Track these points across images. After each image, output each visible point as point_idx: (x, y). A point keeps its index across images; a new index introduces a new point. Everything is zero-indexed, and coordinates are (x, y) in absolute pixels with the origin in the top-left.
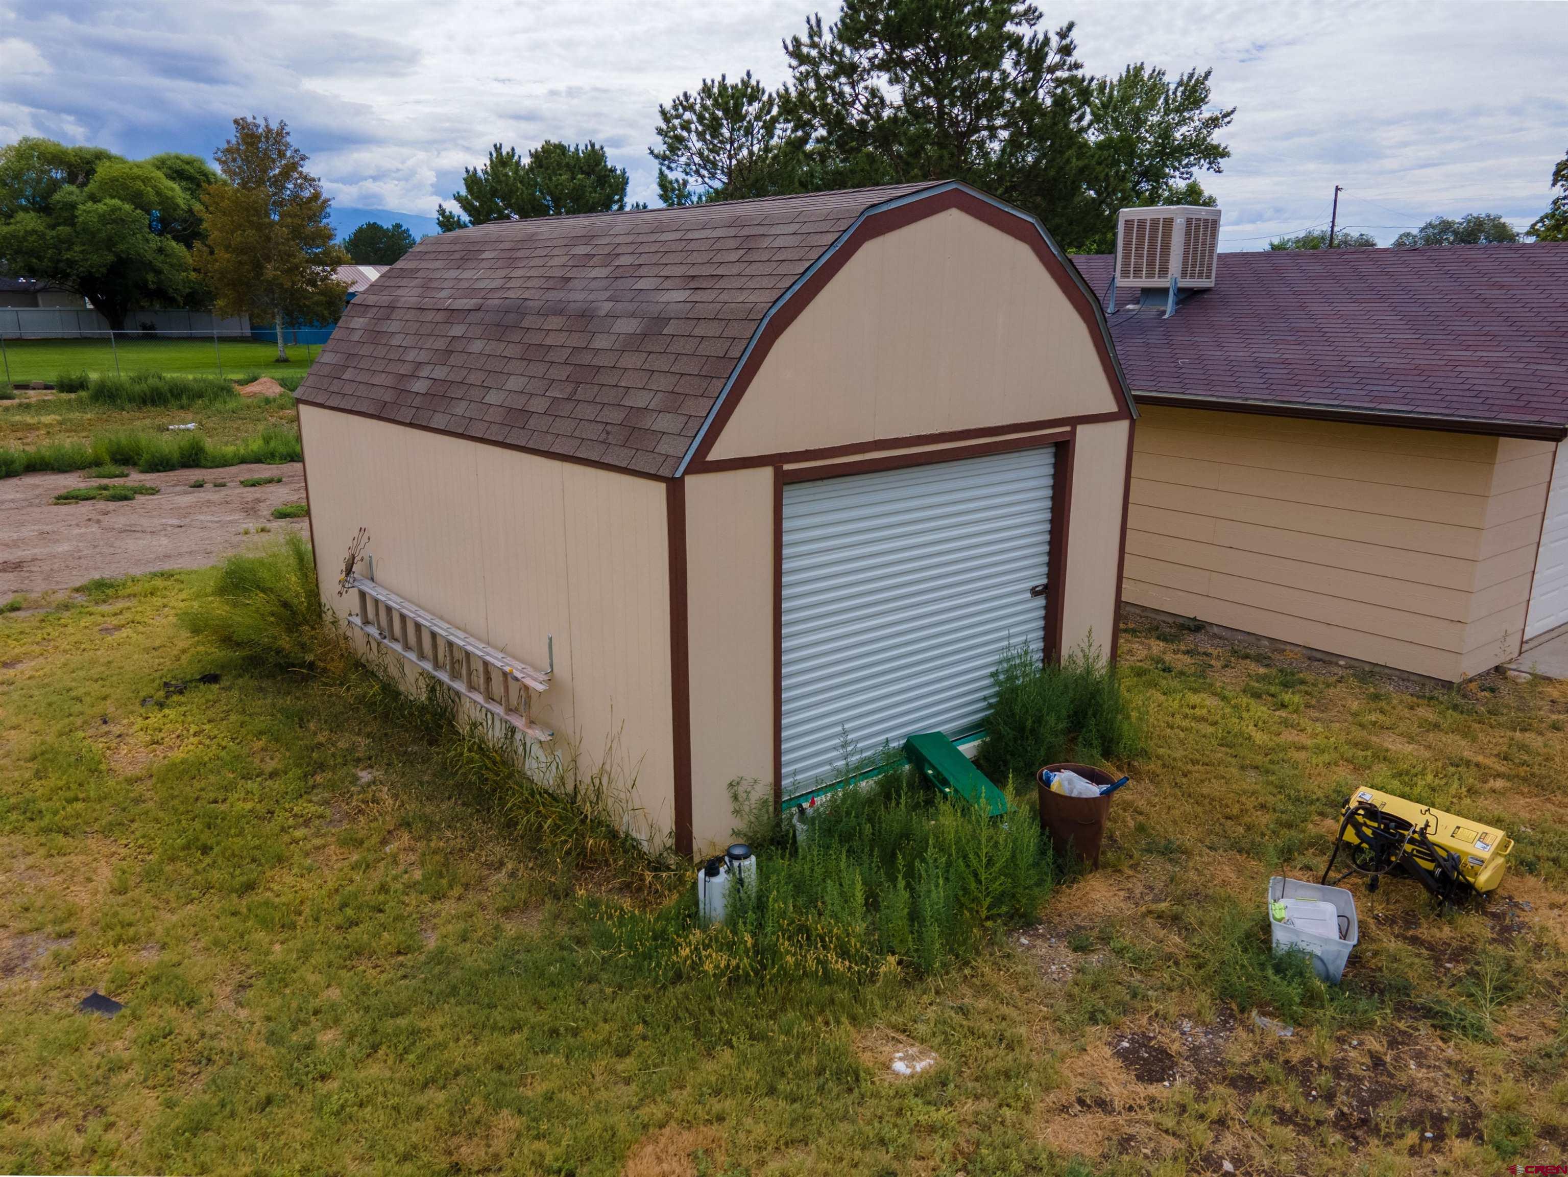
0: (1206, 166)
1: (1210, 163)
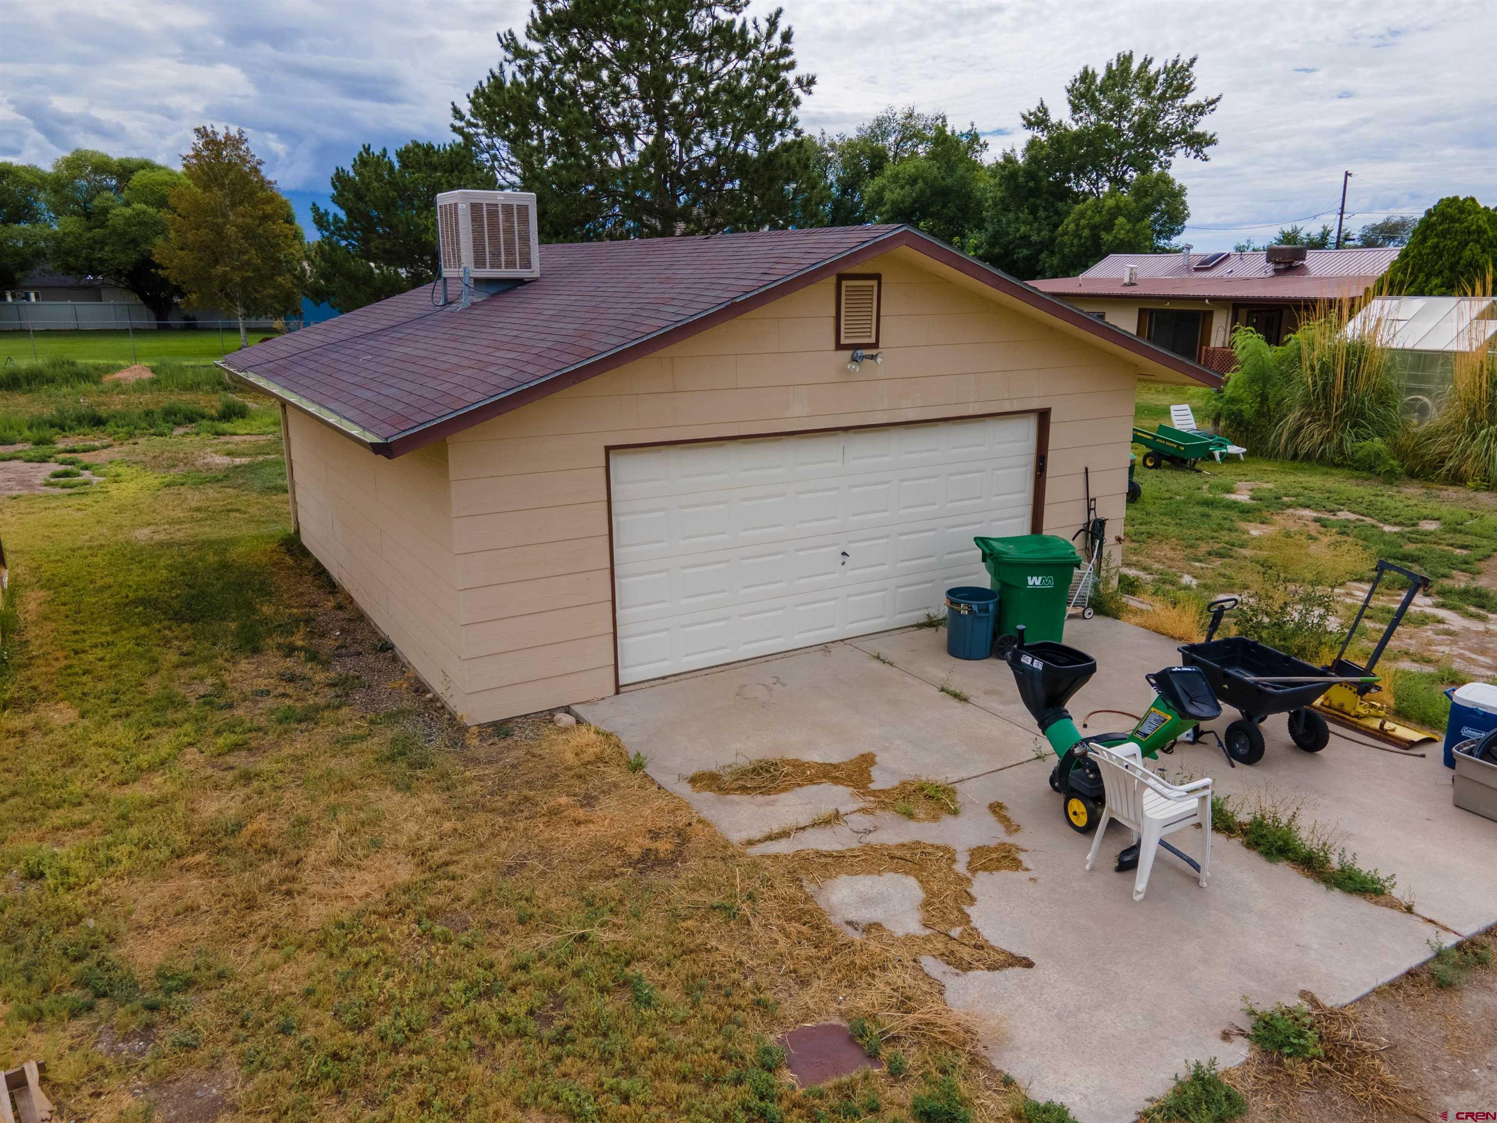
0: (1193, 154)
1: (1197, 151)
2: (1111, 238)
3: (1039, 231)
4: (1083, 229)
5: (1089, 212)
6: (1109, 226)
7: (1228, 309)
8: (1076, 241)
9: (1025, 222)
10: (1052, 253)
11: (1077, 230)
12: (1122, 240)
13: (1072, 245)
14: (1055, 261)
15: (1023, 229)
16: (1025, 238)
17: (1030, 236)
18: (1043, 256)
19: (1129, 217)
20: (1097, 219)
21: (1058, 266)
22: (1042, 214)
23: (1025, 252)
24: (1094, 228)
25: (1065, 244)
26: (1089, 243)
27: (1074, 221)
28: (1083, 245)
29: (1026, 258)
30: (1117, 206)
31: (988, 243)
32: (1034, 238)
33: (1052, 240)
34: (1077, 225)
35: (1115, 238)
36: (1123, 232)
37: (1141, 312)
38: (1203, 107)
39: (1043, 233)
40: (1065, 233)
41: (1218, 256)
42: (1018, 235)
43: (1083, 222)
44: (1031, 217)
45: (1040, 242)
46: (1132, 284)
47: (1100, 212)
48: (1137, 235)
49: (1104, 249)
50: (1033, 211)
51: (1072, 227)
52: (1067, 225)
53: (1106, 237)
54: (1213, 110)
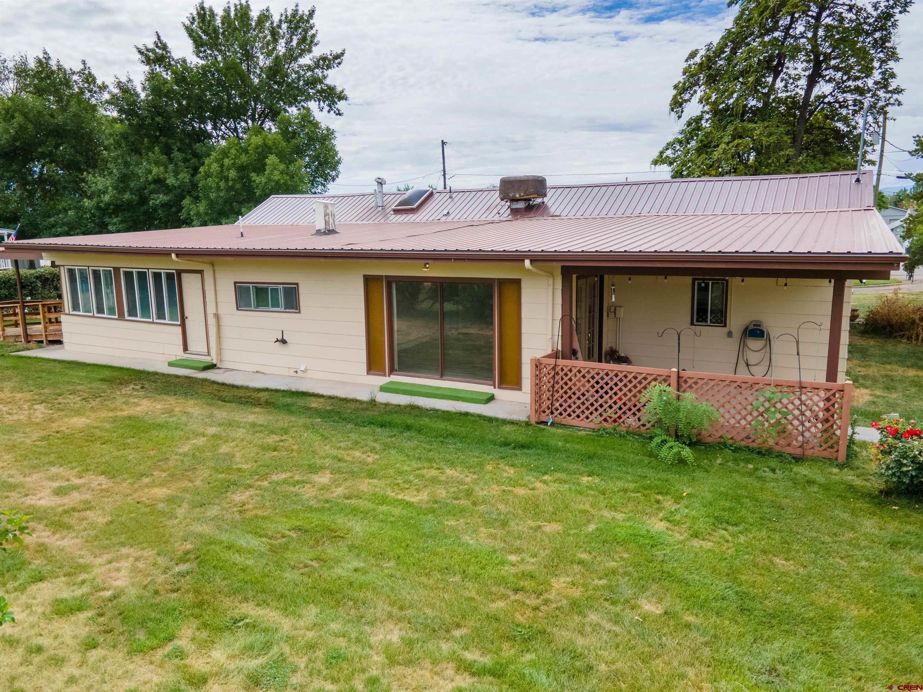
2: (264, 180)
3: (176, 173)
4: (229, 170)
5: (233, 151)
6: (260, 168)
7: (553, 275)
8: (222, 184)
9: (157, 163)
10: (197, 199)
11: (222, 171)
12: (277, 182)
13: (218, 188)
14: (202, 207)
15: (155, 170)
16: (159, 181)
17: (165, 179)
18: (186, 202)
19: (281, 156)
20: (244, 158)
21: (206, 214)
22: (177, 155)
23: (162, 198)
24: (242, 169)
25: (211, 188)
26: (238, 186)
27: (217, 160)
28: (232, 188)
29: (164, 205)
30: (265, 145)
31: (115, 188)
32: (171, 181)
33: (194, 186)
34: (222, 166)
35: (269, 180)
36: (276, 172)
37: (368, 280)
38: (330, 60)
39: (181, 176)
40: (208, 175)
41: (421, 193)
42: (150, 178)
43: (227, 162)
44: (164, 158)
45: (179, 187)
46: (331, 232)
47: (246, 151)
48: (292, 177)
49: (258, 193)
50: (167, 151)
51: (215, 167)
52: (209, 166)
53: (258, 179)
54: (339, 63)
